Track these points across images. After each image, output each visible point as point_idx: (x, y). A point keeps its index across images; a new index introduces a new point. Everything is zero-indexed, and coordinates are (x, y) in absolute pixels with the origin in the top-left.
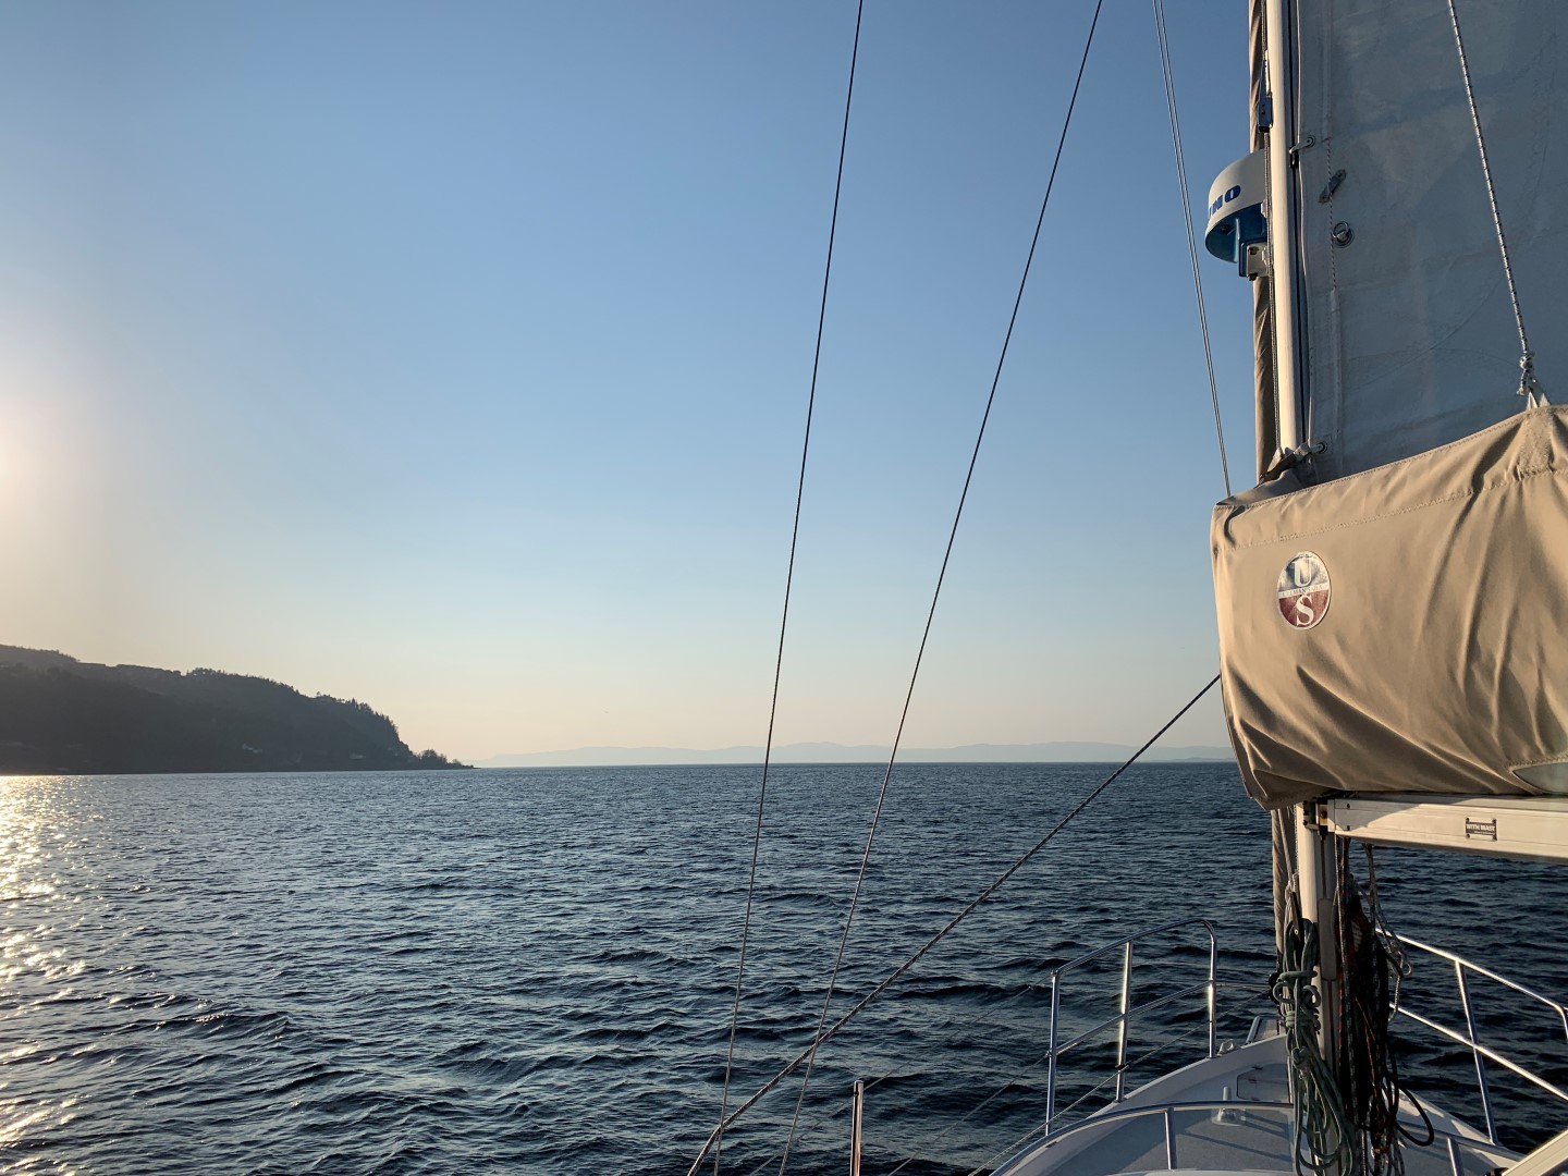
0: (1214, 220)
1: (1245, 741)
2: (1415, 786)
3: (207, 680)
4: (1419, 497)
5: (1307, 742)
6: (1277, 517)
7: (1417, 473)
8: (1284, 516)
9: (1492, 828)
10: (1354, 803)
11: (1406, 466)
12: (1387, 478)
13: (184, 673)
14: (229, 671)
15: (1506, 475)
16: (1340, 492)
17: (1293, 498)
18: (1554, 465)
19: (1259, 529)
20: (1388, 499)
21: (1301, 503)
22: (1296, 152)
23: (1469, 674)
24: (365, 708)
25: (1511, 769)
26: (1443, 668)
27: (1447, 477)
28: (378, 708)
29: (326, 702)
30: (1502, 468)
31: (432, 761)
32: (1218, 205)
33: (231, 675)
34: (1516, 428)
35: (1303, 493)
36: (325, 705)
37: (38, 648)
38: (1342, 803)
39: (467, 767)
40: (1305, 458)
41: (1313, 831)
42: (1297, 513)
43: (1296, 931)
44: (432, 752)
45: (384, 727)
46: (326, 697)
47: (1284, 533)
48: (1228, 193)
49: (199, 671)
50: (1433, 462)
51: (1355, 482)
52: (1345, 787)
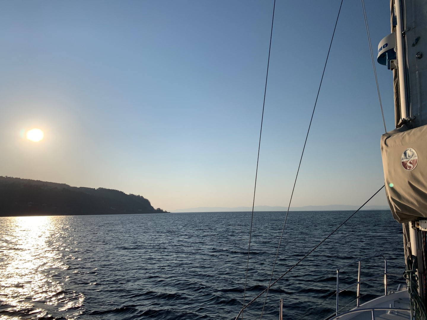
0: (380, 54)
1: (393, 203)
6: (401, 138)
8: (403, 138)
13: (96, 189)
14: (107, 188)
16: (421, 130)
17: (406, 133)
19: (395, 142)
21: (409, 134)
22: (404, 33)
24: (142, 197)
35: (409, 131)
36: (132, 197)
37: (61, 183)
38: (424, 221)
39: (168, 213)
40: (409, 121)
41: (415, 229)
42: (407, 137)
43: (410, 259)
44: (159, 209)
45: (147, 202)
47: (403, 143)
49: (100, 188)
52: (425, 216)
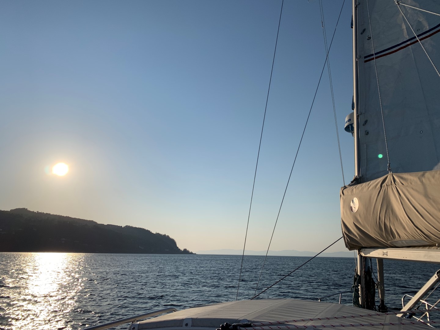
0: (346, 125)
1: (345, 236)
2: (375, 246)
3: (129, 229)
4: (373, 188)
5: (356, 236)
6: (351, 190)
7: (373, 183)
8: (352, 190)
9: (386, 253)
10: (366, 249)
11: (372, 182)
12: (369, 184)
13: (123, 227)
14: (134, 226)
15: (385, 185)
16: (361, 186)
17: (354, 186)
18: (392, 184)
19: (348, 192)
20: (368, 188)
21: (355, 188)
22: (358, 115)
23: (379, 222)
24: (168, 236)
25: (389, 242)
26: (375, 222)
27: (377, 185)
28: (171, 237)
29: (158, 235)
30: (385, 184)
31: (186, 252)
32: (347, 122)
33: (135, 227)
34: (387, 177)
35: (356, 186)
36: (158, 236)
37: (88, 220)
38: (364, 249)
39: (194, 254)
40: (359, 178)
41: (360, 256)
42: (354, 190)
43: (356, 277)
44: (186, 249)
45: (173, 242)
46: (158, 234)
47: (352, 194)
48: (348, 120)
49: (127, 226)
50: (376, 182)
51: (364, 184)
52: (363, 246)
